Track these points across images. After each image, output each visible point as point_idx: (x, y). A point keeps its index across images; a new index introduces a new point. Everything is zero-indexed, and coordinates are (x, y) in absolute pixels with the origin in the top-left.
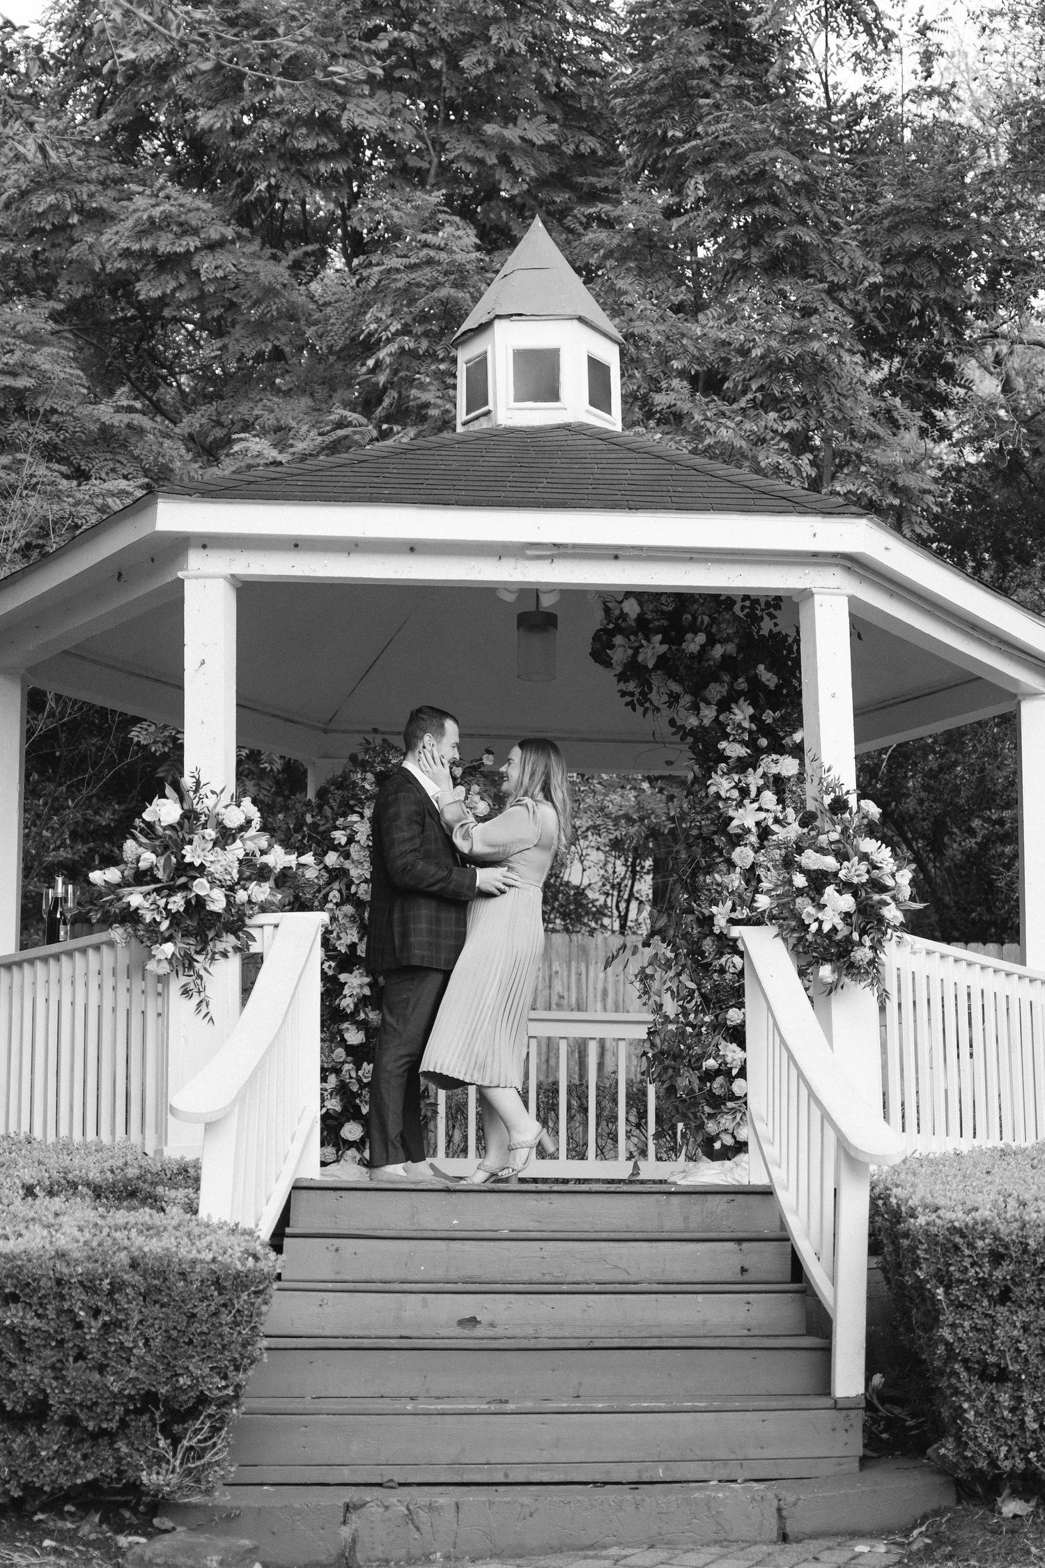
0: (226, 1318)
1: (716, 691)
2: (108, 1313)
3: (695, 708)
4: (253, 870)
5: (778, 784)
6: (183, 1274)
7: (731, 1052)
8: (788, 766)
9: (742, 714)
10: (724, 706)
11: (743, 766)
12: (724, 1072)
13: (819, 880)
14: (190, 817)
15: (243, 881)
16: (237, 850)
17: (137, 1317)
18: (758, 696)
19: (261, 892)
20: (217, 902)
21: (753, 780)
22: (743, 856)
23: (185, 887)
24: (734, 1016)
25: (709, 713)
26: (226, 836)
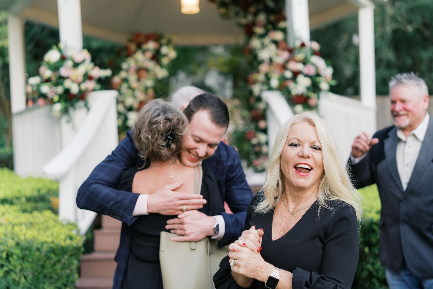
0: (58, 266)
1: (252, 9)
2: (7, 266)
3: (245, 17)
4: (87, 77)
5: (276, 43)
6: (38, 249)
7: (262, 137)
8: (278, 36)
9: (262, 18)
10: (256, 14)
11: (262, 36)
12: (259, 144)
13: (296, 74)
14: (63, 58)
15: (84, 81)
16: (81, 70)
17: (19, 268)
18: (268, 11)
19: (90, 85)
20: (75, 89)
21: (267, 40)
22: (264, 68)
23: (62, 84)
24: (262, 124)
25: (250, 18)
26: (76, 65)
